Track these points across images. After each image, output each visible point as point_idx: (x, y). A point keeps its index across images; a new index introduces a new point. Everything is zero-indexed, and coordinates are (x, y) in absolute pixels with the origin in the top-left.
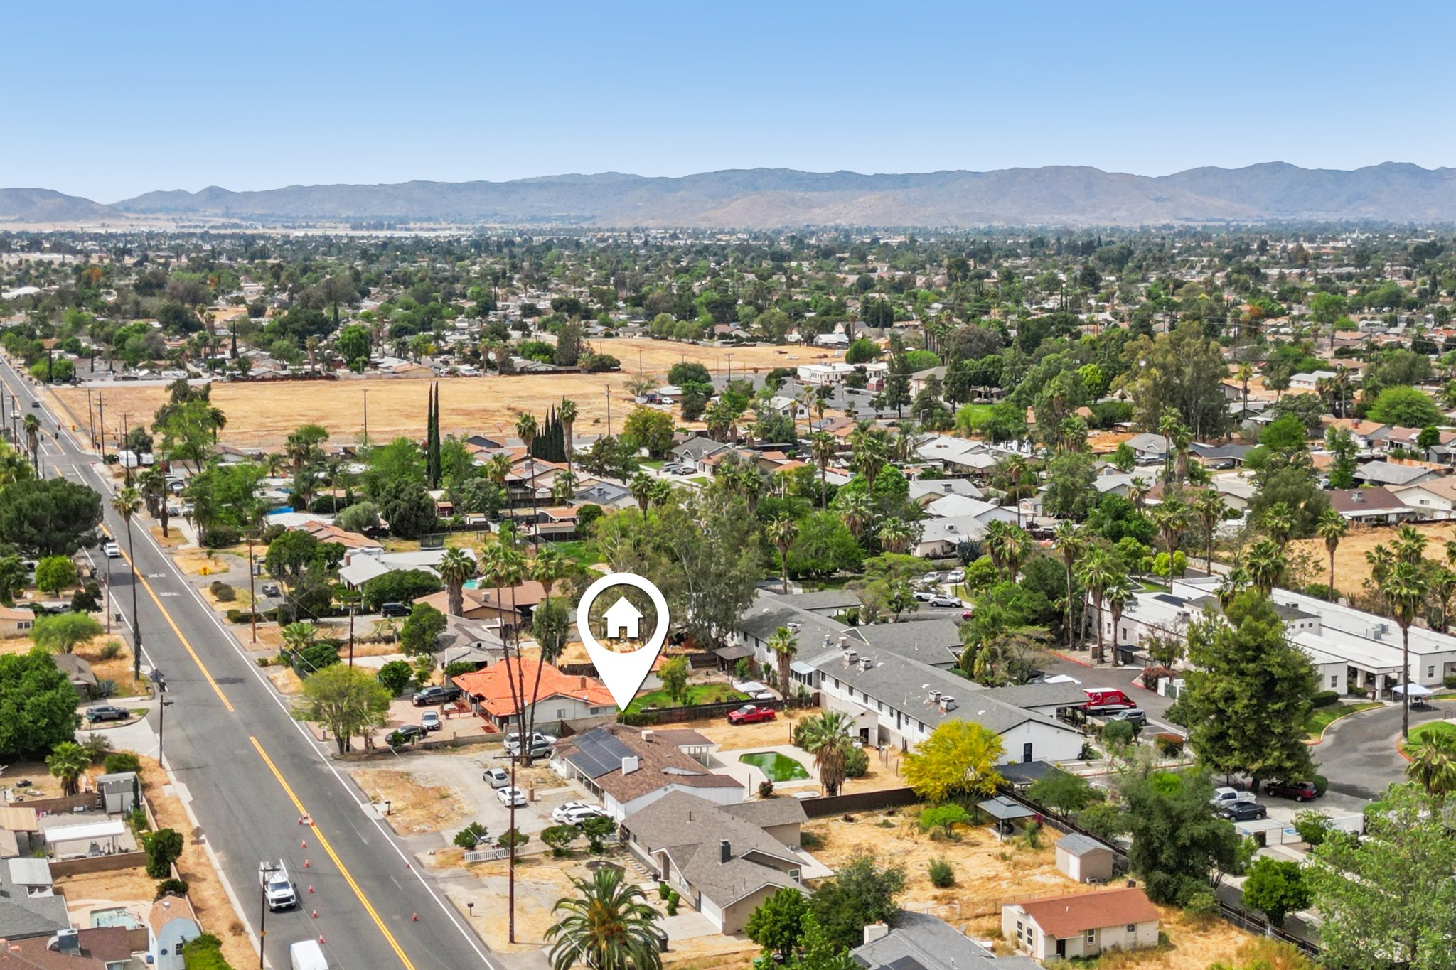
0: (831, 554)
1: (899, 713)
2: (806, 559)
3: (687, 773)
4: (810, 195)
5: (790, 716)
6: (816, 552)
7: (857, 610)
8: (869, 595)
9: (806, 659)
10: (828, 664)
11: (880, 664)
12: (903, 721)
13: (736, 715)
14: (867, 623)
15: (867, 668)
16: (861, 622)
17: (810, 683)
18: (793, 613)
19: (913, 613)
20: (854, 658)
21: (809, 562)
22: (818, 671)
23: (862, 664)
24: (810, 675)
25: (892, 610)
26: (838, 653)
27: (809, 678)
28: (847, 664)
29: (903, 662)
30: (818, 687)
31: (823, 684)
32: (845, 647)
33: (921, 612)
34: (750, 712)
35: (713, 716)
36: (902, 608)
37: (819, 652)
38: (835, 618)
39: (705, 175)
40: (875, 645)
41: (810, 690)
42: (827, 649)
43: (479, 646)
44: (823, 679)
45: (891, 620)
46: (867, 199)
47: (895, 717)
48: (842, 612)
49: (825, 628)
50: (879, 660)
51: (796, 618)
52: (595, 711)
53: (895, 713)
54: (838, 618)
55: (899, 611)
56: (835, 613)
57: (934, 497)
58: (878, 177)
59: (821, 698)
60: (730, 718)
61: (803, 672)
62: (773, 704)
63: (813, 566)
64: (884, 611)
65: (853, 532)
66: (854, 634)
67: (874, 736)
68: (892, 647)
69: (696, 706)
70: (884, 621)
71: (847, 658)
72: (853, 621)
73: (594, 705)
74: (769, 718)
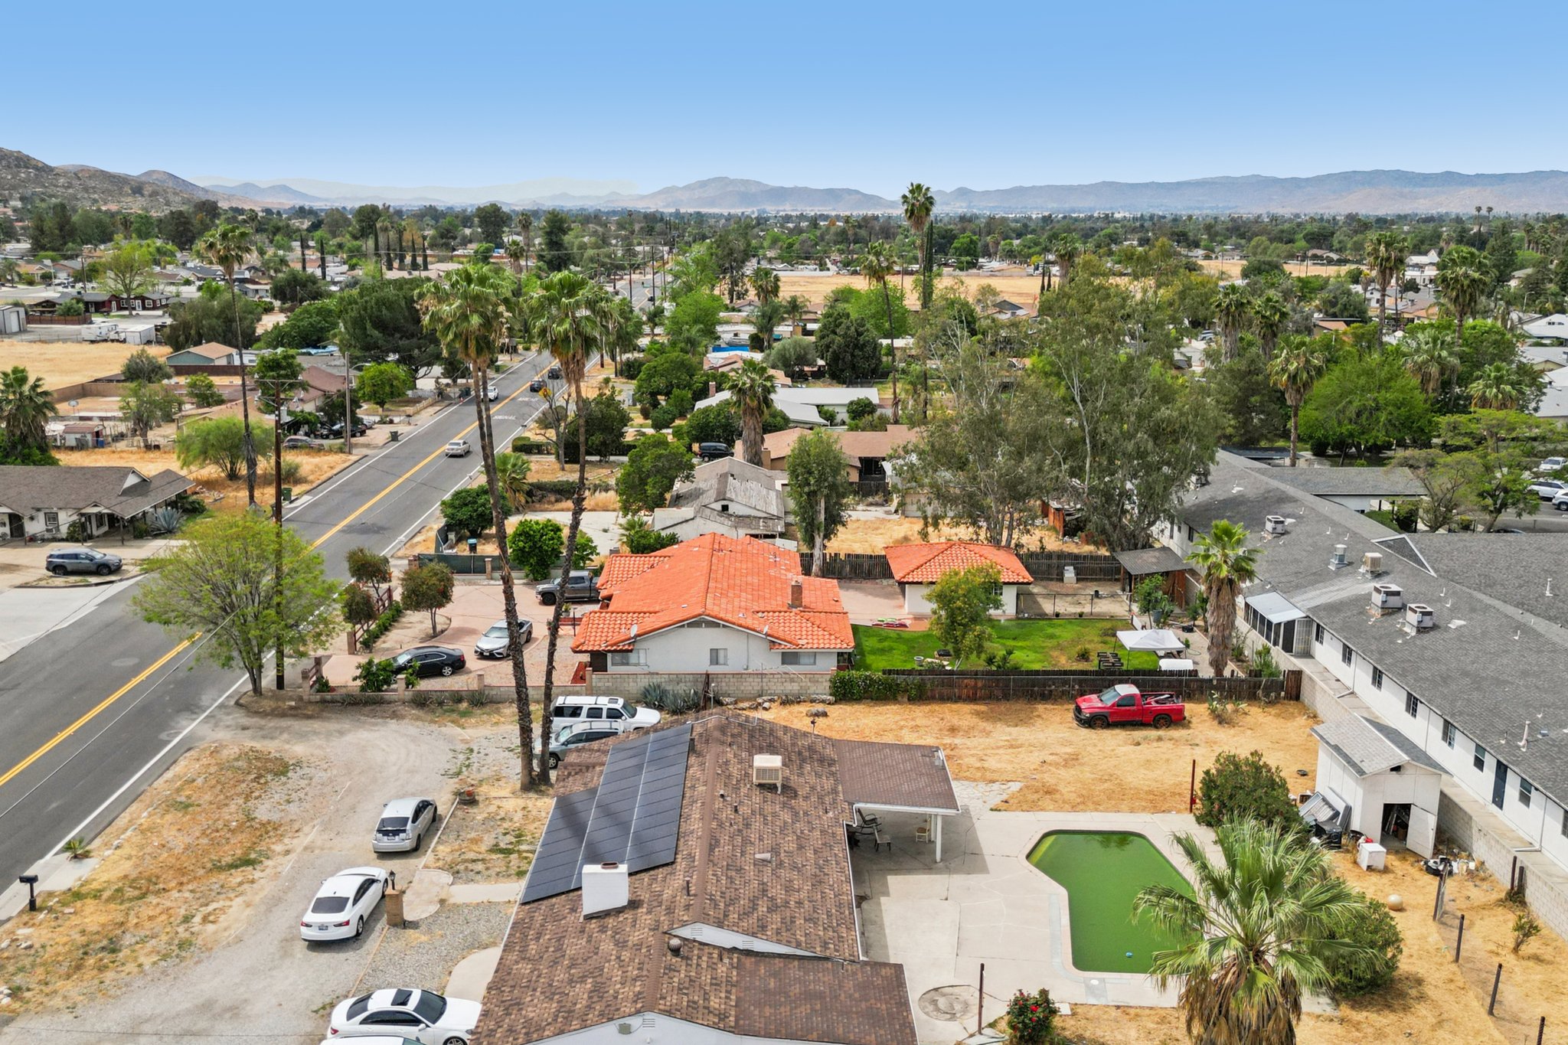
0: (1383, 418)
1: (1502, 770)
2: (1340, 423)
3: (760, 945)
4: (1417, 190)
5: (1221, 719)
6: (1359, 414)
7: (1417, 505)
8: (1442, 481)
9: (1288, 589)
10: (1333, 608)
11: (1456, 623)
12: (1512, 790)
13: (1092, 703)
14: (1434, 528)
15: (1421, 630)
16: (1421, 526)
17: (1288, 648)
18: (1283, 499)
19: (1526, 518)
20: (1394, 601)
21: (1347, 428)
22: (1308, 621)
23: (1413, 618)
24: (1290, 625)
25: (1485, 508)
26: (1359, 585)
27: (1285, 636)
28: (1376, 612)
29: (1520, 627)
30: (1307, 654)
31: (1318, 648)
32: (1377, 575)
33: (1544, 517)
34: (1129, 699)
35: (1046, 697)
36: (1504, 505)
37: (1319, 577)
38: (1371, 515)
39: (1329, 176)
40: (1449, 576)
41: (1284, 661)
42: (1337, 573)
43: (725, 508)
44: (1319, 637)
45: (1480, 528)
46: (1468, 191)
47: (1489, 774)
48: (1386, 506)
49: (1340, 530)
50: (1455, 612)
51: (1288, 508)
52: (789, 658)
53: (1490, 763)
54: (1376, 515)
55: (1499, 511)
56: (1374, 504)
57: (1551, 366)
58: (1478, 176)
59: (1305, 683)
60: (1078, 710)
61: (1275, 619)
62: (1188, 686)
63: (1351, 435)
64: (1469, 510)
65: (1424, 390)
66: (1400, 547)
67: (1422, 830)
68: (1487, 584)
69: (1016, 670)
70: (1466, 527)
71: (1378, 599)
72: (1406, 523)
73: (789, 648)
74: (1173, 719)
